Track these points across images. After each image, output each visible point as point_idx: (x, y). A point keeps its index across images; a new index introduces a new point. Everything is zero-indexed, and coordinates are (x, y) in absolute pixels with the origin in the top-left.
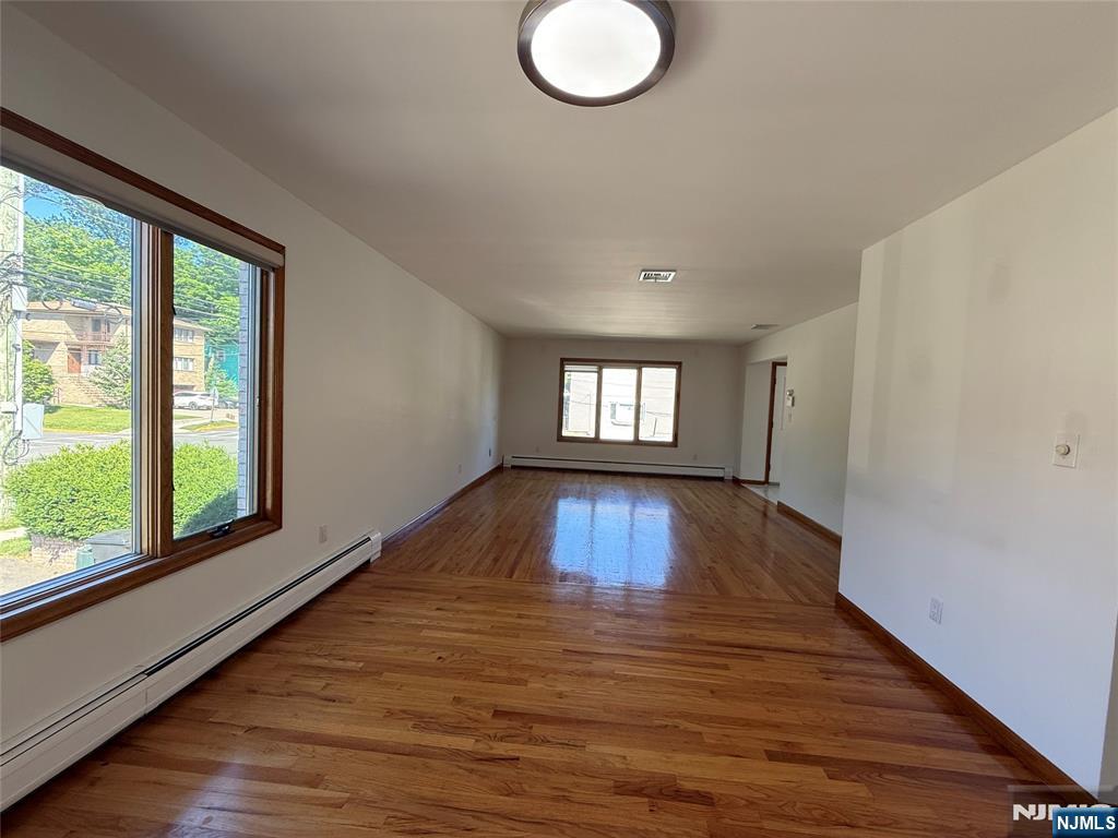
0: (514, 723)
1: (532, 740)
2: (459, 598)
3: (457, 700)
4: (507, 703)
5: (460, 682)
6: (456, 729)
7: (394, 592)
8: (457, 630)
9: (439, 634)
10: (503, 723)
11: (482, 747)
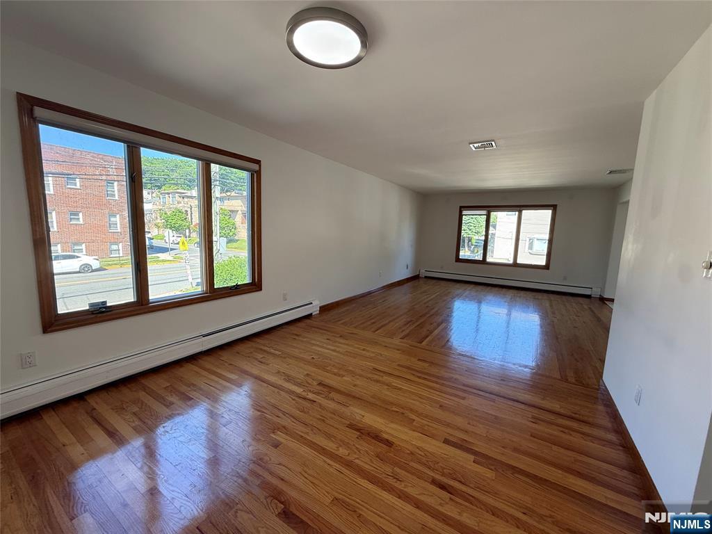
0: (325, 390)
1: (327, 398)
2: (341, 336)
3: (308, 375)
4: (327, 381)
5: (314, 369)
6: (299, 385)
7: (313, 329)
8: (328, 349)
9: (320, 349)
10: (320, 388)
11: (304, 394)
